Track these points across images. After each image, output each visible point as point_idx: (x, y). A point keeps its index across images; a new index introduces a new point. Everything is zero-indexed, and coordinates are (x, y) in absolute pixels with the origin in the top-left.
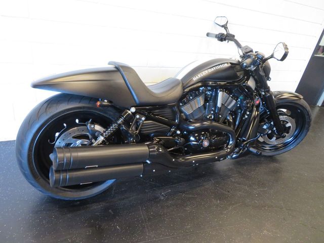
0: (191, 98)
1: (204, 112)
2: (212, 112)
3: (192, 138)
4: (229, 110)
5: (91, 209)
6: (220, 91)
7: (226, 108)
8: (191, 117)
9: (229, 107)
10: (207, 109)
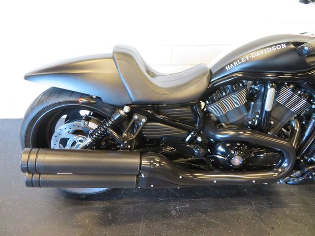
0: (224, 94)
1: (246, 114)
2: (257, 116)
3: (220, 149)
4: (293, 113)
5: (93, 206)
6: (271, 87)
7: (288, 110)
8: (225, 120)
9: (293, 110)
10: (251, 111)
